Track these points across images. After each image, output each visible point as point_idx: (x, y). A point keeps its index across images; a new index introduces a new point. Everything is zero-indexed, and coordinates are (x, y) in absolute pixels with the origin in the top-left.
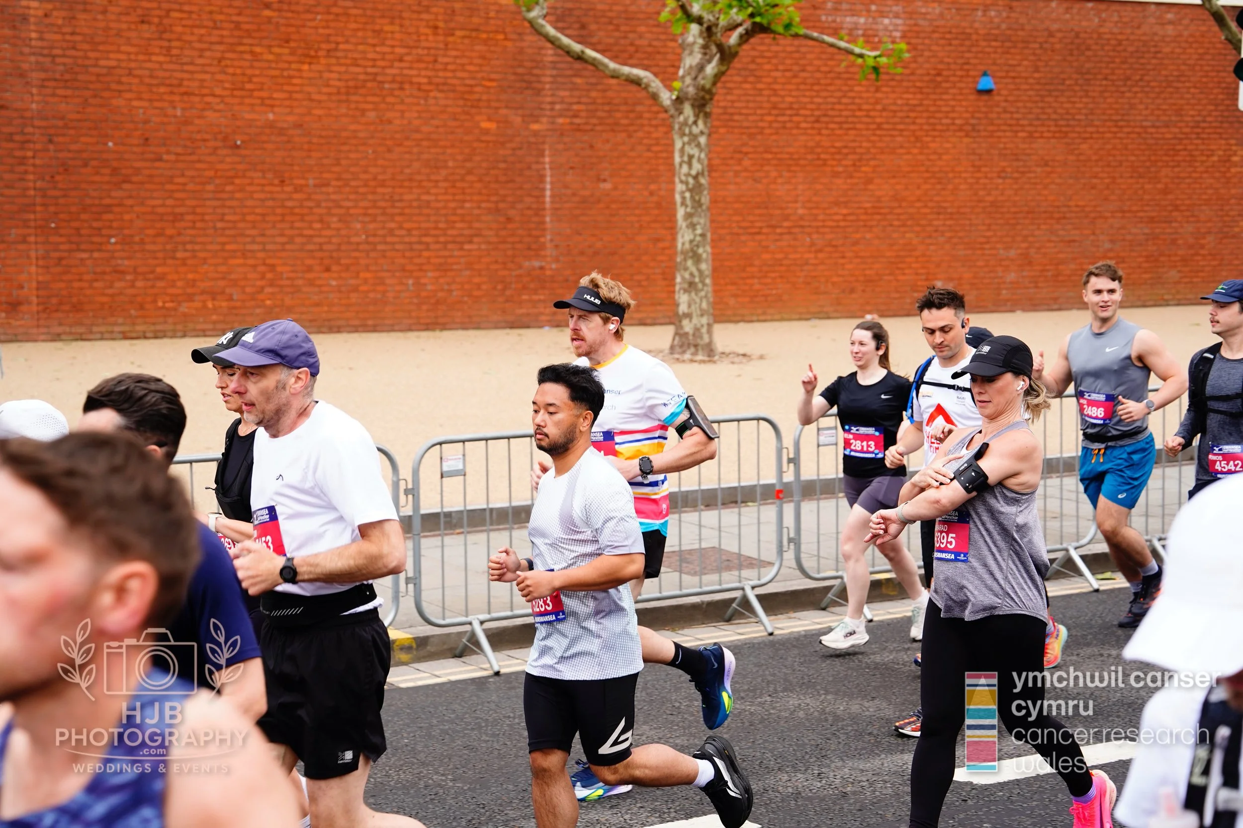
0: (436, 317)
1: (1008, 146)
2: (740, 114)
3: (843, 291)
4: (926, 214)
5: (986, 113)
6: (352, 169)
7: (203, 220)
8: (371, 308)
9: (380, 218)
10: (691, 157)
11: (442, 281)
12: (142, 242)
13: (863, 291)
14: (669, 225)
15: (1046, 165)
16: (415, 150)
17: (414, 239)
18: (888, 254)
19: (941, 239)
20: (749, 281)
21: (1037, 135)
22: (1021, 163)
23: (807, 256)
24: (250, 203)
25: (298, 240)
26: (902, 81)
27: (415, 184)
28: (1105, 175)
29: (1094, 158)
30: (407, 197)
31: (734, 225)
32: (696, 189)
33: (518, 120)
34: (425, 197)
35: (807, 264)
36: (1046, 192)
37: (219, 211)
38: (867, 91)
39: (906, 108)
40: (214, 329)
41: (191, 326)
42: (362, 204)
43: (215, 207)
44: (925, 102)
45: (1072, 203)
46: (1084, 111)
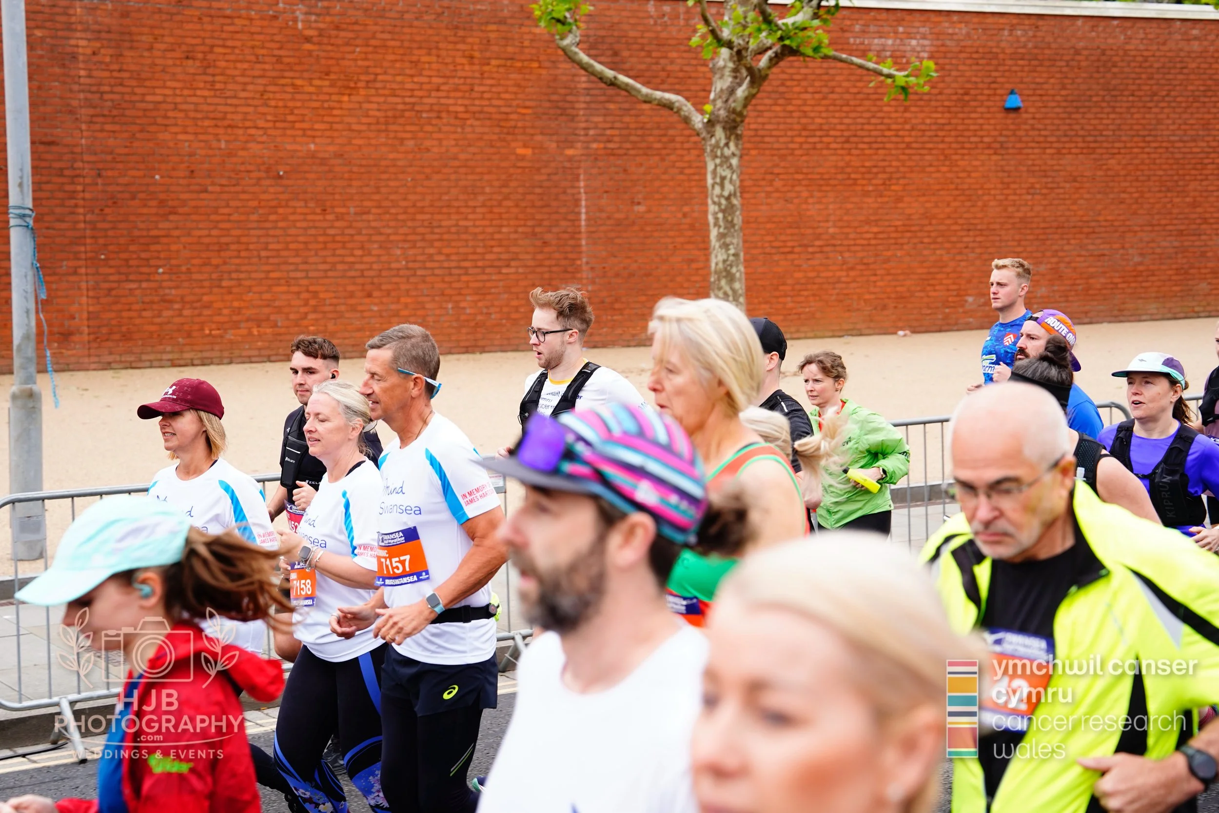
0: (476, 340)
1: (1037, 162)
2: (771, 136)
3: (875, 309)
4: (956, 231)
5: (1014, 130)
6: (392, 197)
7: (247, 250)
9: (419, 244)
10: (723, 179)
11: (480, 304)
12: (189, 271)
13: (895, 307)
14: (702, 246)
15: (1075, 181)
16: (453, 177)
17: (453, 264)
18: (920, 271)
19: (972, 256)
20: (781, 300)
21: (1064, 151)
22: (1050, 180)
23: (838, 274)
24: (292, 231)
25: (340, 267)
26: (930, 100)
27: (453, 210)
28: (1133, 190)
29: (1123, 173)
30: (444, 223)
31: (767, 245)
32: (729, 210)
33: (554, 145)
34: (462, 223)
35: (839, 282)
36: (1075, 207)
37: (263, 240)
38: (896, 111)
39: (934, 127)
41: (237, 353)
42: (401, 231)
43: (259, 236)
44: (954, 121)
45: (1101, 218)
46: (1111, 127)
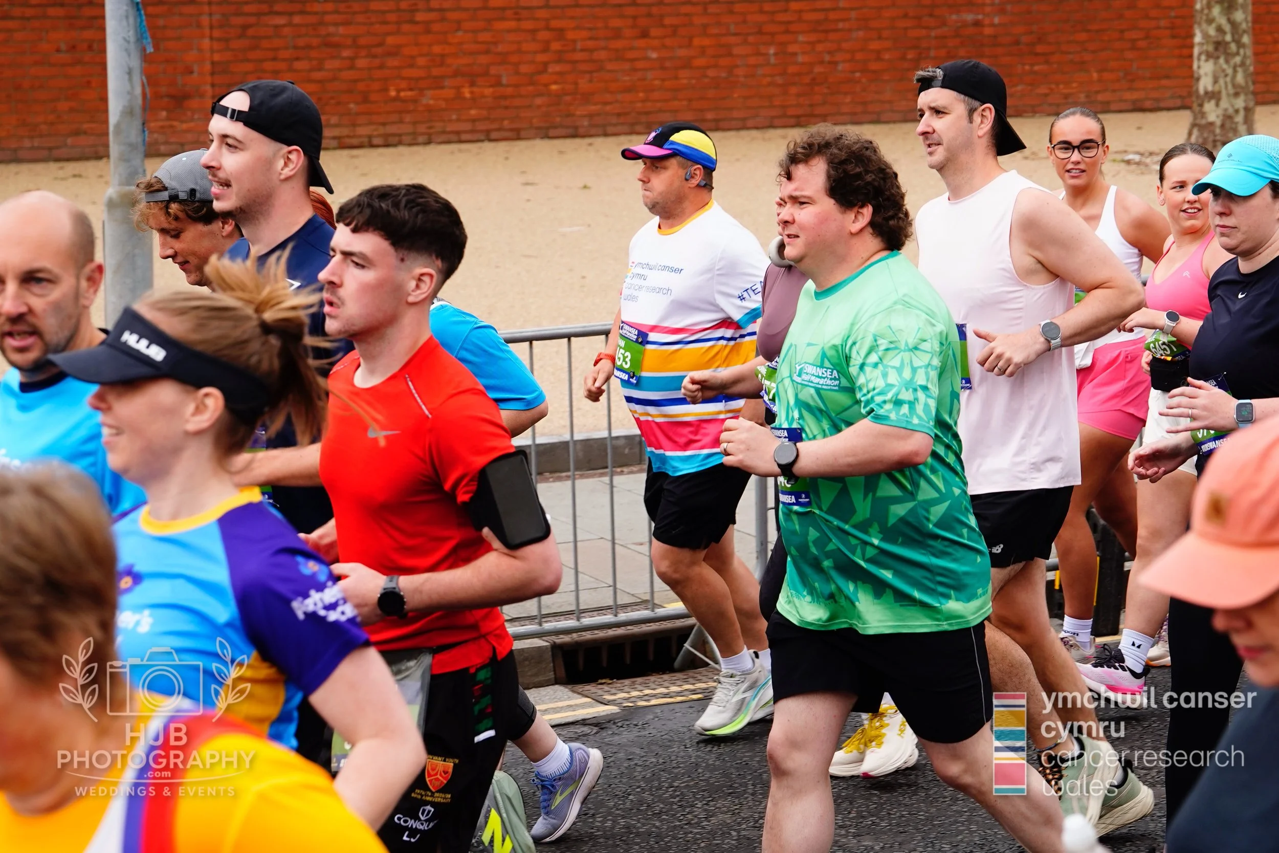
0: (811, 105)
8: (711, 93)
11: (820, 47)
40: (472, 131)
41: (438, 126)
